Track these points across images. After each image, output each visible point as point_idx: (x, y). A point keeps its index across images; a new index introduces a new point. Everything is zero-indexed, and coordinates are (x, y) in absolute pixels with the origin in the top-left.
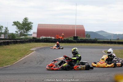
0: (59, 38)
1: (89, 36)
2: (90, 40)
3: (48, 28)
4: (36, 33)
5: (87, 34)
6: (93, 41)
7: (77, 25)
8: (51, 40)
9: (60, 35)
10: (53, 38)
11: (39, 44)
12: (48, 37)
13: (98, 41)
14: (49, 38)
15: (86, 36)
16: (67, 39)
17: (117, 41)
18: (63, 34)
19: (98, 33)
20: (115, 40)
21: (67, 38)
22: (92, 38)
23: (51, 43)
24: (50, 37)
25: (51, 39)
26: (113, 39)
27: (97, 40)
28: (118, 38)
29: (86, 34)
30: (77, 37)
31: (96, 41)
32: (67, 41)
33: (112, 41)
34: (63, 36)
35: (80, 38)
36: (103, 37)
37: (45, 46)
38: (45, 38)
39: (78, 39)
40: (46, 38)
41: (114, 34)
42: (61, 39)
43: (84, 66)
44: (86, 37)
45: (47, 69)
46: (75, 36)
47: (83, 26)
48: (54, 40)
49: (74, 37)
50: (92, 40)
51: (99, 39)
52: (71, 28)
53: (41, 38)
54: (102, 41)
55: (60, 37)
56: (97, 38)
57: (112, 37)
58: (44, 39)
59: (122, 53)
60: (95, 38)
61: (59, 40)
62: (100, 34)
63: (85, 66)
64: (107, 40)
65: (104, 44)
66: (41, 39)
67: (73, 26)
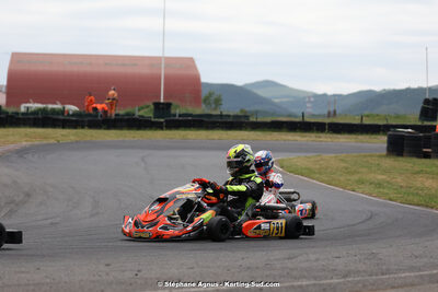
0: (95, 109)
1: (218, 102)
2: (221, 116)
3: (55, 68)
4: (4, 89)
5: (210, 94)
6: (230, 120)
7: (167, 58)
8: (61, 117)
9: (101, 98)
10: (72, 108)
11: (13, 135)
12: (50, 106)
13: (252, 119)
14: (53, 110)
15: (206, 100)
16: (127, 114)
17: (327, 121)
18: (112, 92)
19: (255, 91)
20: (319, 116)
21: (129, 110)
22: (229, 108)
23: (63, 127)
24: (58, 106)
25: (62, 112)
26: (313, 113)
27: (247, 117)
28: (332, 109)
29: (204, 93)
30: (168, 106)
31: (243, 120)
32: (128, 120)
33: (307, 119)
34: (113, 102)
35: (178, 110)
36: (273, 104)
37: (37, 143)
38: (40, 109)
39: (173, 112)
40: (44, 110)
41: (316, 96)
42: (105, 112)
43: (279, 221)
44: (204, 106)
45: (129, 234)
46: (162, 101)
47: (191, 60)
48: (73, 115)
49: (157, 105)
50: (229, 116)
51: (256, 113)
52: (145, 71)
53: (23, 108)
54: (269, 119)
55: (99, 106)
56: (247, 109)
57: (308, 105)
58: (36, 112)
59: (346, 168)
60: (242, 111)
61: (97, 116)
62: (261, 92)
63: (283, 221)
64: (290, 116)
65: (275, 133)
66: (23, 114)
67: (154, 61)
